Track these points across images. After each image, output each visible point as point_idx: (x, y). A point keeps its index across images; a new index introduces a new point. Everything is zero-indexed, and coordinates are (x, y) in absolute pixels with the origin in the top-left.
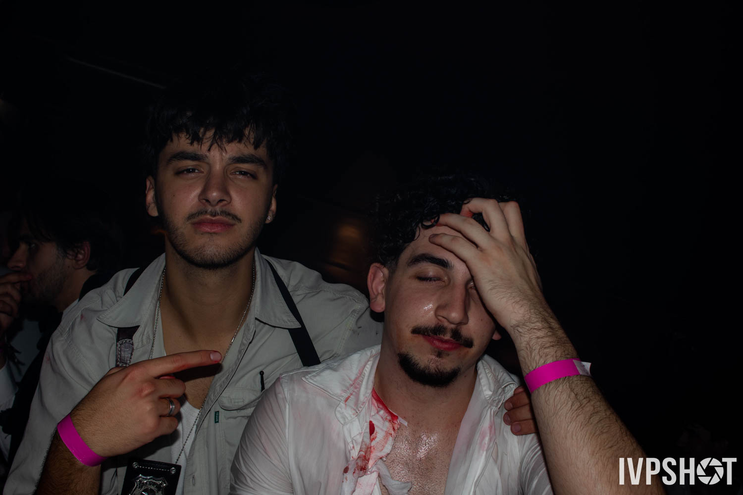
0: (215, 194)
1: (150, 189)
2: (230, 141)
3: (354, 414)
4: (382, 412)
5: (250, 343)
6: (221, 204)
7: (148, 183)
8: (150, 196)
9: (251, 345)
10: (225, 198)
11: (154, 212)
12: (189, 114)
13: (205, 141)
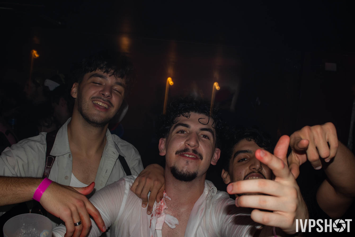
0: (107, 93)
6: (108, 98)
10: (111, 96)
12: (106, 63)
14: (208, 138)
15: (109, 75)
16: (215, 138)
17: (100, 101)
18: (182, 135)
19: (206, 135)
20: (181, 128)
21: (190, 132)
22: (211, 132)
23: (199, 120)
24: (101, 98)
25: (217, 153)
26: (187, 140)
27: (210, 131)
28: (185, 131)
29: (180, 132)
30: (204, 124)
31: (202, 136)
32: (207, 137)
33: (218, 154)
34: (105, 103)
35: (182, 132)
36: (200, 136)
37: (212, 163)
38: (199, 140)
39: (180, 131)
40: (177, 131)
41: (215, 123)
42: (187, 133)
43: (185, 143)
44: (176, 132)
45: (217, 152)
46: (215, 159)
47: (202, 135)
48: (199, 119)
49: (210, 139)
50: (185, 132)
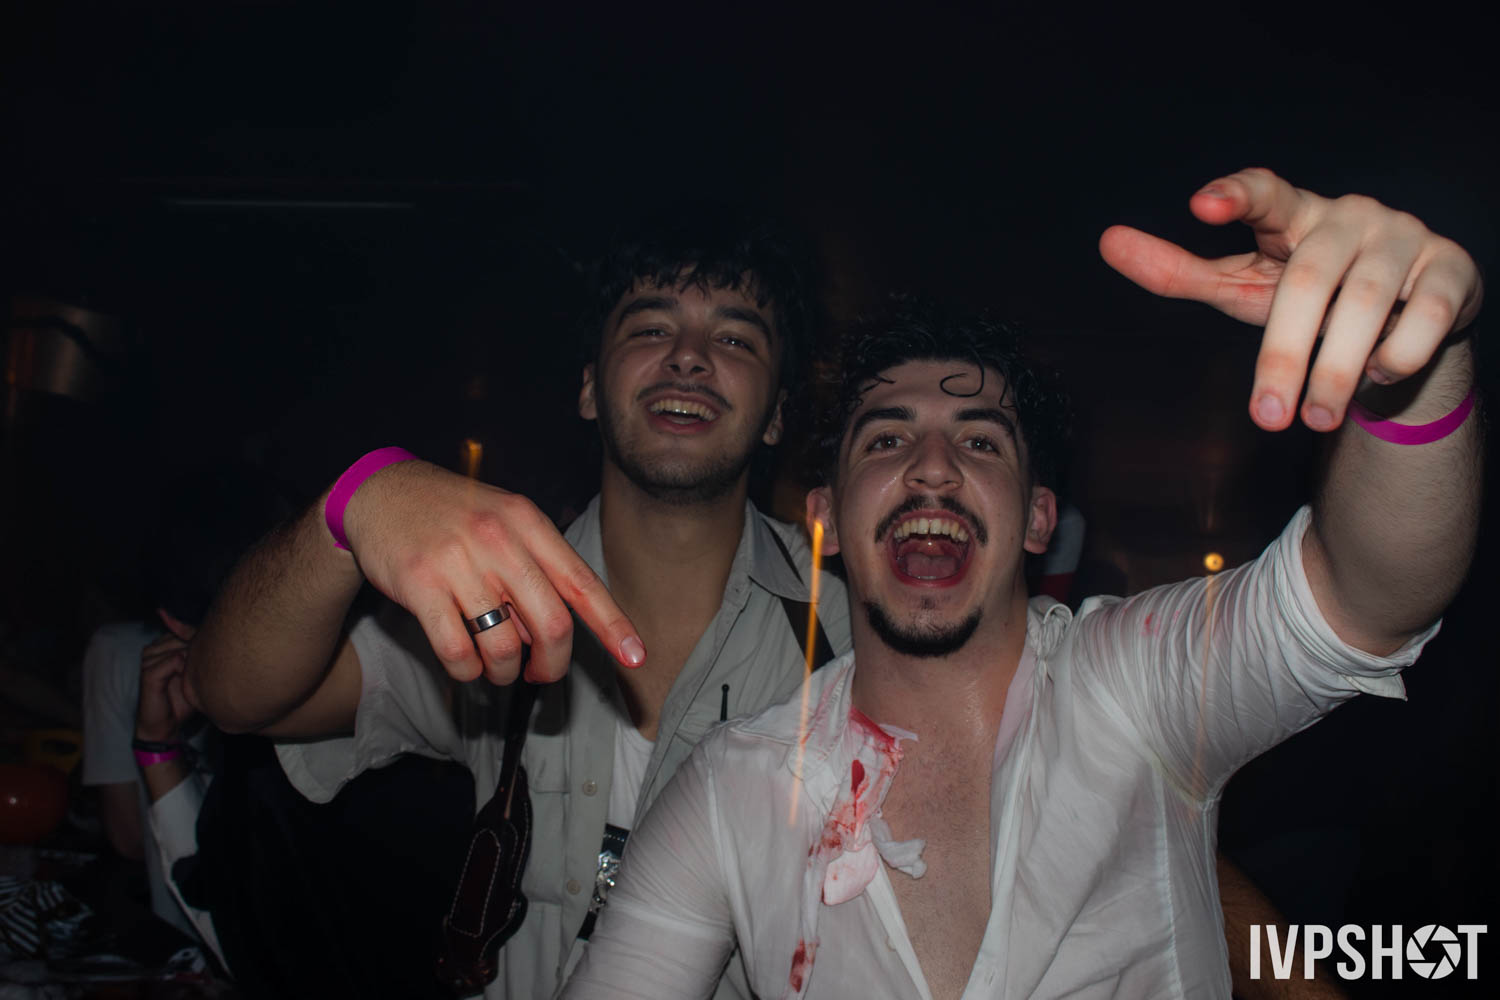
0: (687, 358)
1: (588, 382)
2: (721, 286)
3: (820, 759)
4: (871, 740)
5: (742, 611)
6: (699, 375)
7: (586, 377)
8: (587, 392)
9: (742, 614)
10: (703, 364)
11: (590, 413)
13: (678, 280)
14: (996, 450)
15: (678, 286)
16: (1023, 445)
17: (673, 398)
18: (890, 453)
19: (982, 437)
20: (879, 426)
21: (918, 438)
22: (1002, 424)
23: (945, 385)
24: (671, 385)
25: (1042, 506)
26: (912, 468)
27: (996, 421)
28: (899, 438)
29: (879, 445)
30: (969, 396)
31: (968, 444)
32: (990, 444)
33: (1046, 511)
34: (694, 400)
35: (887, 441)
36: (963, 444)
37: (1030, 547)
38: (963, 463)
39: (876, 442)
40: (866, 444)
41: (1010, 388)
42: (906, 443)
43: (904, 480)
44: (864, 448)
45: (1040, 501)
46: (1038, 532)
47: (965, 440)
48: (943, 381)
49: (1002, 450)
50: (899, 442)
